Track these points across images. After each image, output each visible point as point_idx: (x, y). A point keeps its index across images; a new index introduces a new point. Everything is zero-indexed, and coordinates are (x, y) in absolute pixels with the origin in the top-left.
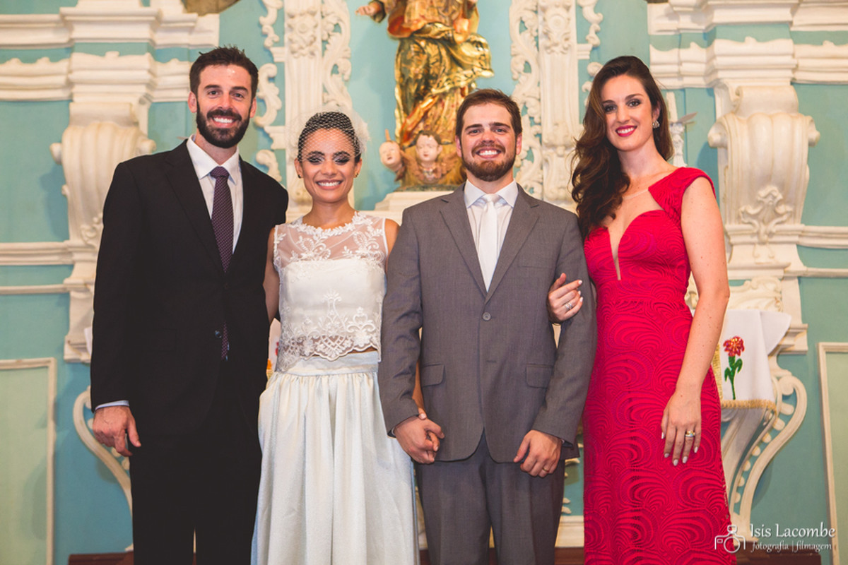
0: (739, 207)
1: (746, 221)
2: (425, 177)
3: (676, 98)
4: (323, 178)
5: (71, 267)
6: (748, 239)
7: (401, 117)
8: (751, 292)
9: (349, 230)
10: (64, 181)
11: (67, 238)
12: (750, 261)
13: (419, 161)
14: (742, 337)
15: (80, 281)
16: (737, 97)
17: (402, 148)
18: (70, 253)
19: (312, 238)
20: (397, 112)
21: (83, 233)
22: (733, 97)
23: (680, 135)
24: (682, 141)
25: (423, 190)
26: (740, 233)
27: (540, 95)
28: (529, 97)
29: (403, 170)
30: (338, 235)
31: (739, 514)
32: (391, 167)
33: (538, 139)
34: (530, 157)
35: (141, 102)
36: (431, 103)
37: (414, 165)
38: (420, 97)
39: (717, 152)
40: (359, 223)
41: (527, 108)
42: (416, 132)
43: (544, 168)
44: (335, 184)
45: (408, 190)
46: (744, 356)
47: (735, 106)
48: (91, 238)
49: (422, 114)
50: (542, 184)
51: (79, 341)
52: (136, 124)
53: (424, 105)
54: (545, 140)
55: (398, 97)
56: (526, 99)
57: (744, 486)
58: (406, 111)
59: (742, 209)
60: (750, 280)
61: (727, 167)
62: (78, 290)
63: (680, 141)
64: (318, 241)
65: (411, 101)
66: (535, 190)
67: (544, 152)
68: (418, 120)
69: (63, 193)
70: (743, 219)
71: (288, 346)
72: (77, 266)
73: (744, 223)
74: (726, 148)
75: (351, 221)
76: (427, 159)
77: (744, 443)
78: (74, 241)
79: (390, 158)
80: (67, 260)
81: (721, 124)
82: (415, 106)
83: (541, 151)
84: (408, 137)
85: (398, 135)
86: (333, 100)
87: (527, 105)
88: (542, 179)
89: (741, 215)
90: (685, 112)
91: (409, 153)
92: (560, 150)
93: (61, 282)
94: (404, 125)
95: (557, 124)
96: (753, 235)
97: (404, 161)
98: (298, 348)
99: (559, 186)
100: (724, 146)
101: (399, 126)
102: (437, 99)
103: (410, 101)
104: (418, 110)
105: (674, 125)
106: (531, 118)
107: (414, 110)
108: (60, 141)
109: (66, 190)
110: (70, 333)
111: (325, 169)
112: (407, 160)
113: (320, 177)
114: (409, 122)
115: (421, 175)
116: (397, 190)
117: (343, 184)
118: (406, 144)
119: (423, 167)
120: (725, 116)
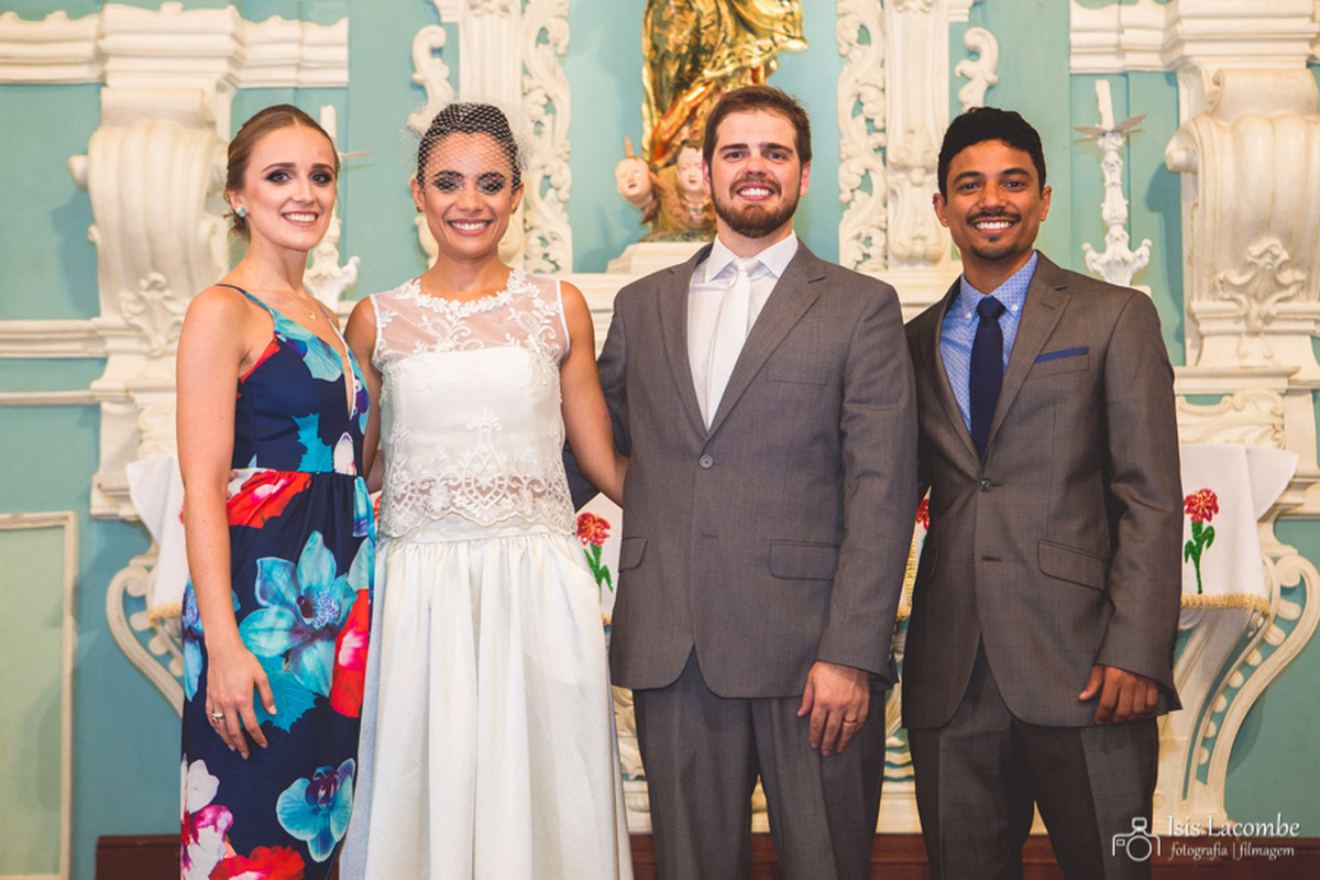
0: (1215, 273)
1: (1227, 296)
2: (691, 218)
3: (1112, 87)
4: (460, 216)
5: (103, 361)
6: (1230, 326)
7: (652, 117)
8: (1232, 413)
9: (505, 304)
10: (92, 220)
11: (97, 314)
12: (1232, 363)
13: (681, 191)
14: (1215, 490)
15: (120, 385)
16: (1217, 88)
17: (654, 170)
18: (102, 339)
19: (445, 319)
20: (645, 108)
21: (123, 306)
22: (1209, 87)
23: (1118, 152)
24: (1121, 162)
25: (688, 240)
26: (1216, 316)
27: (884, 82)
28: (866, 84)
29: (654, 205)
30: (487, 312)
31: (1205, 783)
32: (635, 200)
33: (880, 155)
34: (866, 184)
35: (220, 88)
36: (703, 93)
37: (672, 198)
38: (683, 84)
39: (1179, 182)
40: (519, 291)
41: (862, 104)
42: (677, 142)
43: (890, 204)
44: (480, 226)
45: (662, 239)
46: (1217, 522)
47: (1211, 103)
48: (136, 314)
49: (687, 113)
50: (885, 231)
51: (115, 484)
52: (212, 124)
53: (690, 98)
54: (891, 157)
55: (647, 84)
56: (860, 89)
57: (1216, 737)
58: (660, 106)
59: (1221, 276)
60: (1231, 395)
61: (1197, 205)
62: (115, 401)
63: (1117, 162)
64: (455, 323)
65: (669, 90)
66: (873, 241)
67: (889, 178)
68: (681, 122)
69: (90, 238)
70: (1221, 293)
71: (403, 496)
72: (112, 361)
73: (1223, 299)
74: (1195, 173)
75: (505, 288)
76: (694, 187)
77: (1215, 665)
78: (108, 318)
79: (632, 186)
80: (96, 350)
81: (1187, 133)
82: (675, 99)
83: (885, 177)
84: (663, 150)
85: (647, 147)
86: (540, 87)
87: (862, 100)
88: (887, 222)
89: (1219, 286)
90: (1128, 114)
91: (665, 178)
92: (917, 175)
93: (87, 388)
94: (656, 130)
95: (912, 132)
96: (1237, 319)
97: (656, 191)
98: (422, 499)
99: (915, 234)
100: (1192, 170)
101: (648, 132)
102: (711, 86)
103: (666, 90)
104: (680, 105)
105: (1108, 135)
106: (869, 121)
107: (674, 106)
108: (85, 152)
109: (95, 233)
110: (101, 472)
111: (464, 201)
112: (660, 188)
113: (454, 214)
114: (665, 125)
115: (684, 214)
116: (643, 240)
117: (492, 226)
118: (660, 163)
119: (688, 202)
120: (1194, 120)
